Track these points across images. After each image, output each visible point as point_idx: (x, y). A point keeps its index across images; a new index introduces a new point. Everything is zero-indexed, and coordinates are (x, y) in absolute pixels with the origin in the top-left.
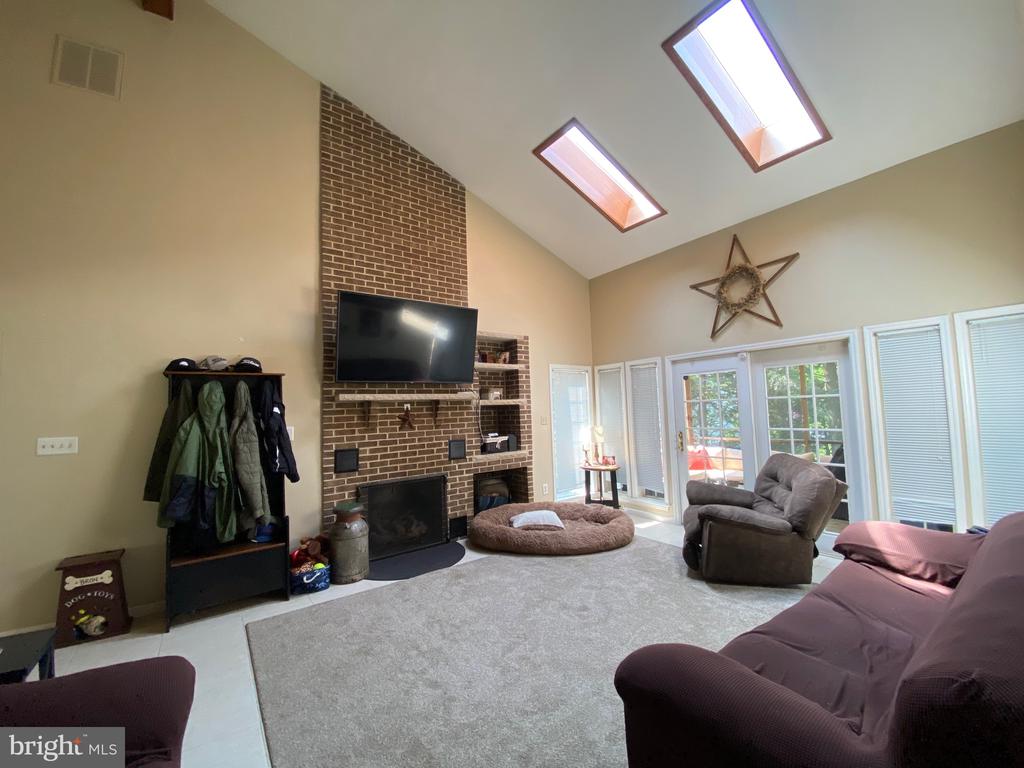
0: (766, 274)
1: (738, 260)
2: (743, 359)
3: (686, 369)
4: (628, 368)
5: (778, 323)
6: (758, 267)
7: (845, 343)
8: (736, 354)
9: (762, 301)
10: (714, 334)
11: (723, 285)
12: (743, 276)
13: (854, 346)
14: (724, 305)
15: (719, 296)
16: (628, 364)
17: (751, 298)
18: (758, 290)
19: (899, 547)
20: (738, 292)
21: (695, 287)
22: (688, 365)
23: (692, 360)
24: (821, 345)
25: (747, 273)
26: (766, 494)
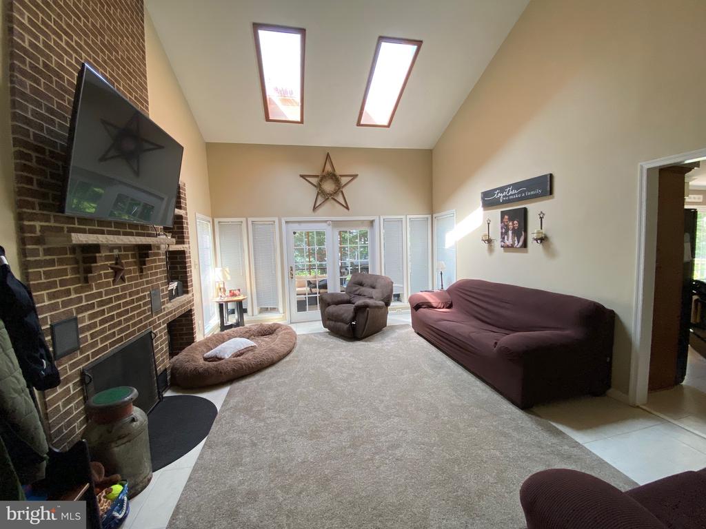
0: (344, 180)
1: (328, 168)
2: (329, 225)
3: (295, 227)
4: (250, 223)
5: (347, 208)
6: (340, 176)
7: (372, 222)
8: (326, 221)
9: (340, 195)
10: (315, 208)
11: (321, 181)
12: (332, 178)
13: (376, 224)
14: (321, 192)
15: (319, 186)
16: (250, 220)
17: (336, 193)
18: (339, 188)
19: (434, 299)
20: (329, 186)
21: (303, 176)
22: (297, 225)
23: (299, 222)
24: (363, 221)
25: (334, 177)
26: (357, 292)
